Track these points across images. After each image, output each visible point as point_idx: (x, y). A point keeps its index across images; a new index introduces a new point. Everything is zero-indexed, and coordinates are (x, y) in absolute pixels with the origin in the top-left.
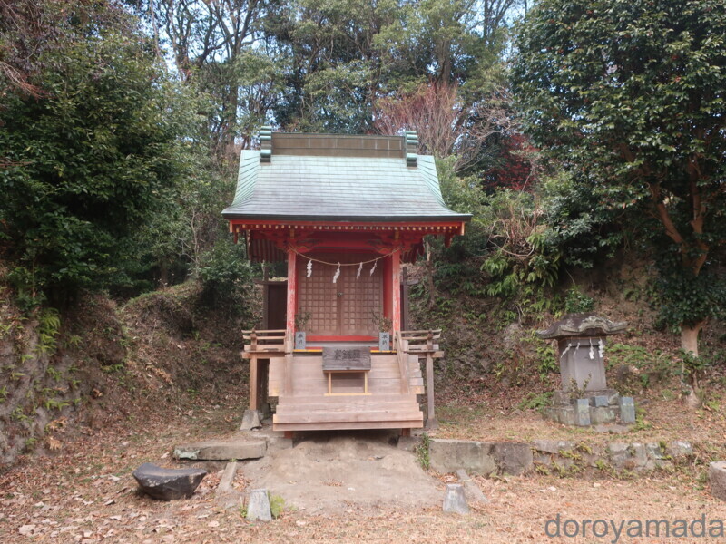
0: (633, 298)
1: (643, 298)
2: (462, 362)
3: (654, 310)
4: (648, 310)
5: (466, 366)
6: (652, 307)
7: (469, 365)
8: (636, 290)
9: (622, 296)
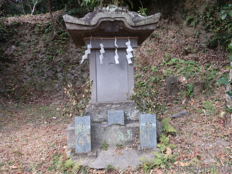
0: (193, 23)
1: (201, 23)
2: (73, 74)
3: (209, 32)
4: (204, 32)
5: (75, 77)
6: (207, 29)
7: (77, 77)
8: (196, 16)
9: (185, 23)
